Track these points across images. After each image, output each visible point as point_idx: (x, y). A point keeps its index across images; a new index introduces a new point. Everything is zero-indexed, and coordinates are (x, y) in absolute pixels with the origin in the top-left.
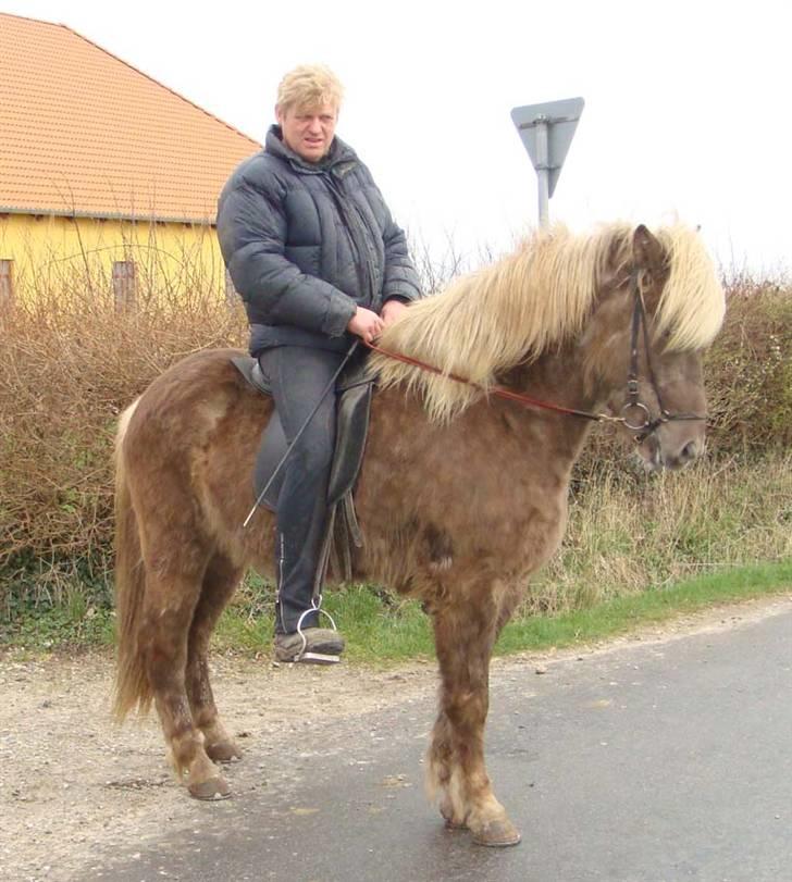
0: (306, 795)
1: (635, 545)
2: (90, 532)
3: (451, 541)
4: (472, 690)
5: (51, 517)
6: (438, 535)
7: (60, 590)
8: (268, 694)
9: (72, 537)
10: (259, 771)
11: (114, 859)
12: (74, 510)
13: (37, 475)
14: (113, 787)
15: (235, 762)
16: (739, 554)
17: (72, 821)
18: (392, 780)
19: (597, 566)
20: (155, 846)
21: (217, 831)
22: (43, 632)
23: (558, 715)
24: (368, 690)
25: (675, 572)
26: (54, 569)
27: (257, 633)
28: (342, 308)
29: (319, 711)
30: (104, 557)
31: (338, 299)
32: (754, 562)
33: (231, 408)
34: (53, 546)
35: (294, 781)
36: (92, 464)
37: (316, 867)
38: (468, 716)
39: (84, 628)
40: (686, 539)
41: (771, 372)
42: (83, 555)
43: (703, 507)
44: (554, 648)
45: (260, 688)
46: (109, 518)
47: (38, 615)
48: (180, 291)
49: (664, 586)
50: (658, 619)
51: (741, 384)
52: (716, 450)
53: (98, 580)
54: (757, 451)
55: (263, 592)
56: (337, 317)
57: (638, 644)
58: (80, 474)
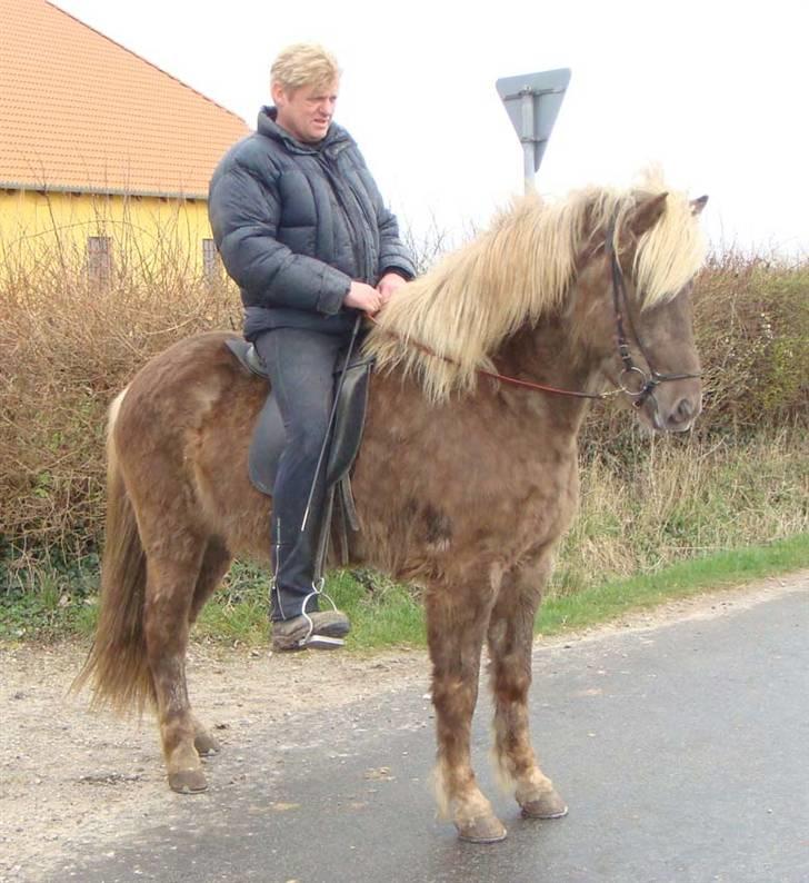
0: (286, 789)
1: (623, 529)
2: (63, 517)
3: (449, 522)
4: (462, 679)
5: (23, 502)
6: (436, 515)
7: (32, 576)
8: (246, 684)
9: (45, 522)
10: (237, 764)
11: (87, 858)
12: (47, 494)
13: (8, 459)
14: (87, 783)
15: (212, 755)
16: (730, 537)
17: (43, 819)
18: (375, 774)
19: (584, 550)
20: (131, 844)
21: (193, 828)
22: (15, 620)
23: (546, 705)
24: (350, 679)
25: (664, 556)
26: (26, 556)
27: (235, 620)
28: (336, 286)
29: (299, 701)
30: (77, 543)
31: (331, 276)
32: (745, 546)
33: (226, 391)
34: (26, 532)
35: (273, 776)
36: (65, 447)
37: (296, 864)
38: (456, 706)
39: (57, 616)
40: (675, 522)
41: (762, 351)
42: (56, 541)
43: (692, 489)
44: (540, 635)
45: (238, 677)
46: (84, 502)
47: (9, 603)
48: (155, 268)
49: (653, 570)
50: (648, 605)
51: (731, 363)
52: (705, 431)
53: (71, 567)
54: (747, 431)
55: (241, 579)
56: (331, 294)
57: (627, 631)
58: (53, 457)
